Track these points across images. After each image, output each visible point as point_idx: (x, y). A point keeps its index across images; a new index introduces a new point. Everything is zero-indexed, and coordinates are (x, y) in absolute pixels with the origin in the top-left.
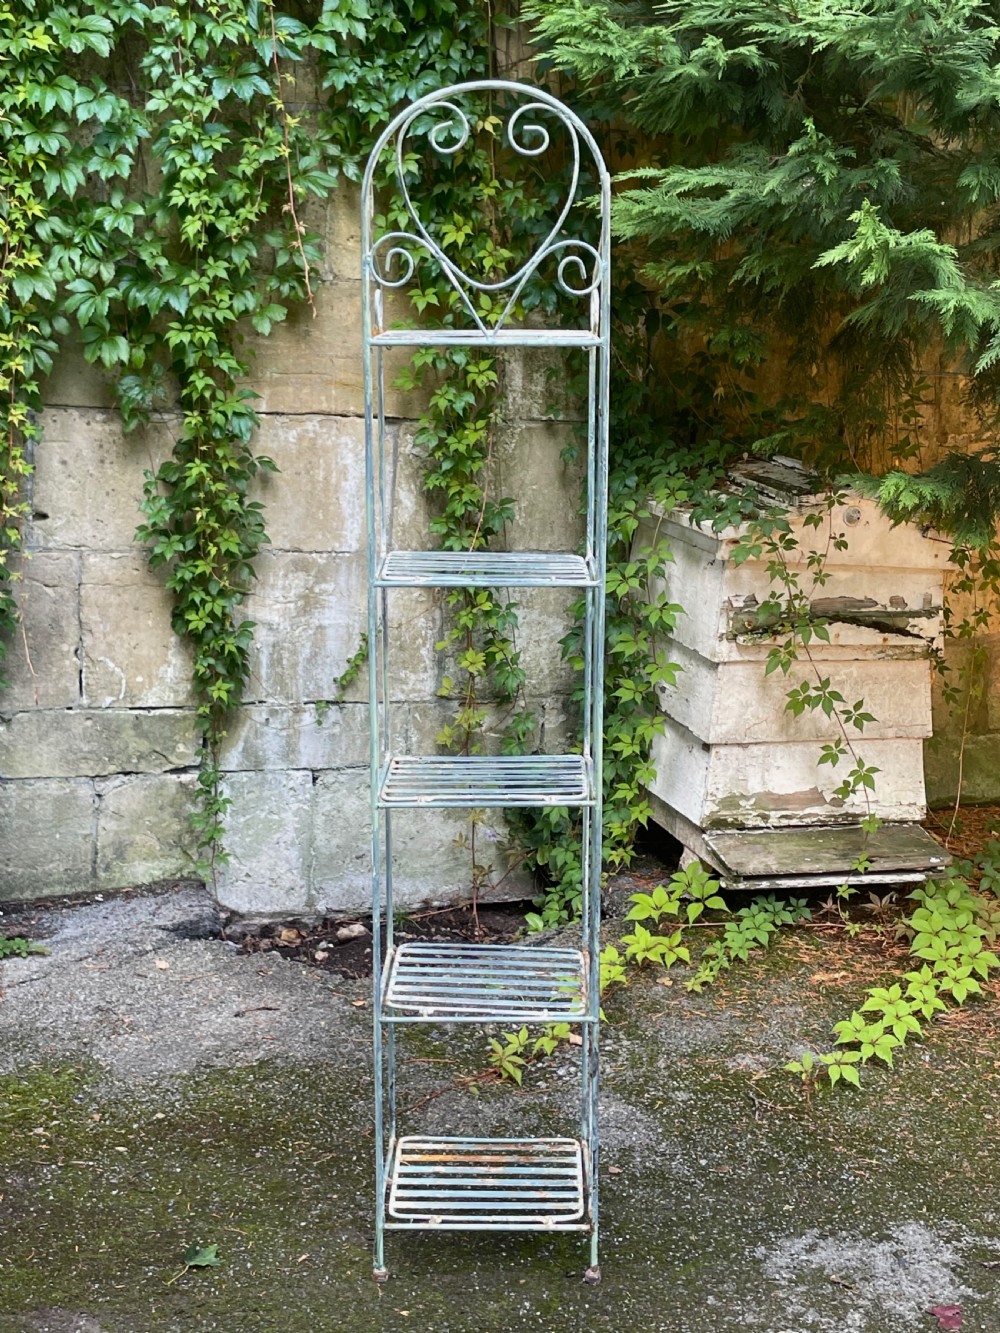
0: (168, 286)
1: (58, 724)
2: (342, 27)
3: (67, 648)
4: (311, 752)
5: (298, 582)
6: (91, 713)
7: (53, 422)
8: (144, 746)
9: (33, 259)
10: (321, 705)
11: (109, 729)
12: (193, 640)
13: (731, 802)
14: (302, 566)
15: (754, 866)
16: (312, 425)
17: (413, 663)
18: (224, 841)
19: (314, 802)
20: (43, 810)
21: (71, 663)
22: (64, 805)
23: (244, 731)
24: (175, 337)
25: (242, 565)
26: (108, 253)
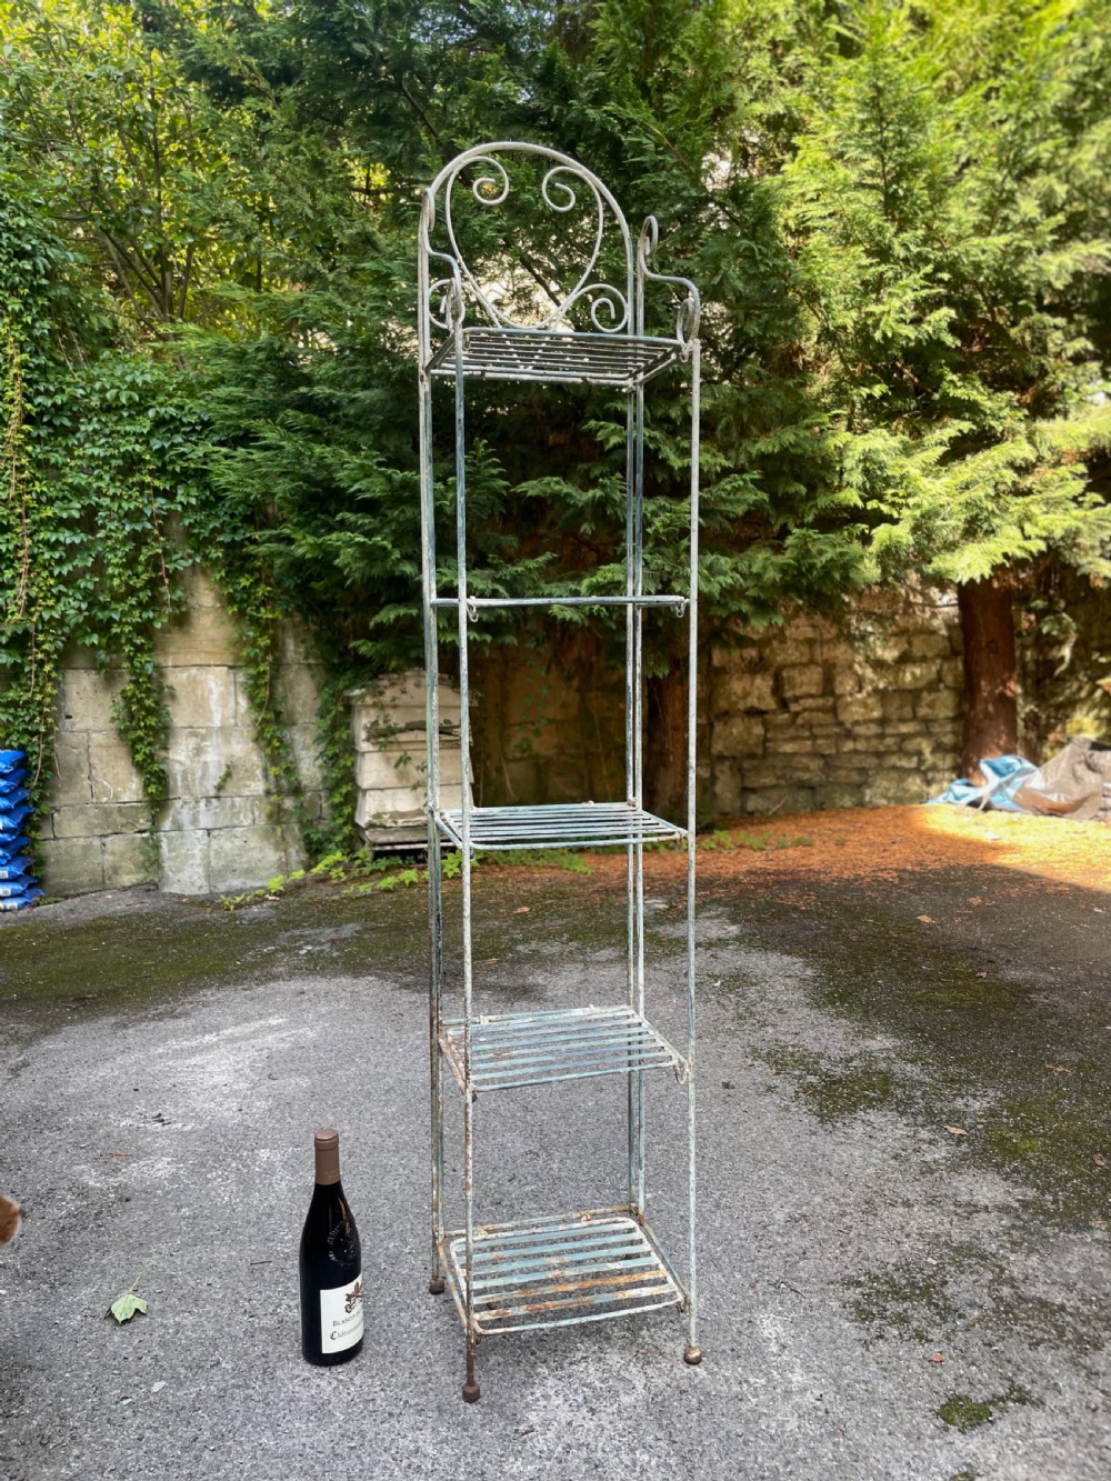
0: (115, 610)
1: (82, 811)
2: (183, 499)
3: (85, 776)
4: (206, 821)
5: (192, 742)
6: (97, 805)
7: (71, 676)
8: (123, 820)
9: (51, 602)
10: (208, 799)
11: (107, 813)
12: (140, 767)
13: (378, 816)
14: (194, 735)
15: (383, 839)
16: (194, 671)
17: (253, 777)
18: (166, 865)
19: (209, 845)
20: (77, 852)
21: (86, 783)
22: (87, 849)
23: (172, 812)
24: (115, 630)
25: (161, 733)
26: (85, 599)
